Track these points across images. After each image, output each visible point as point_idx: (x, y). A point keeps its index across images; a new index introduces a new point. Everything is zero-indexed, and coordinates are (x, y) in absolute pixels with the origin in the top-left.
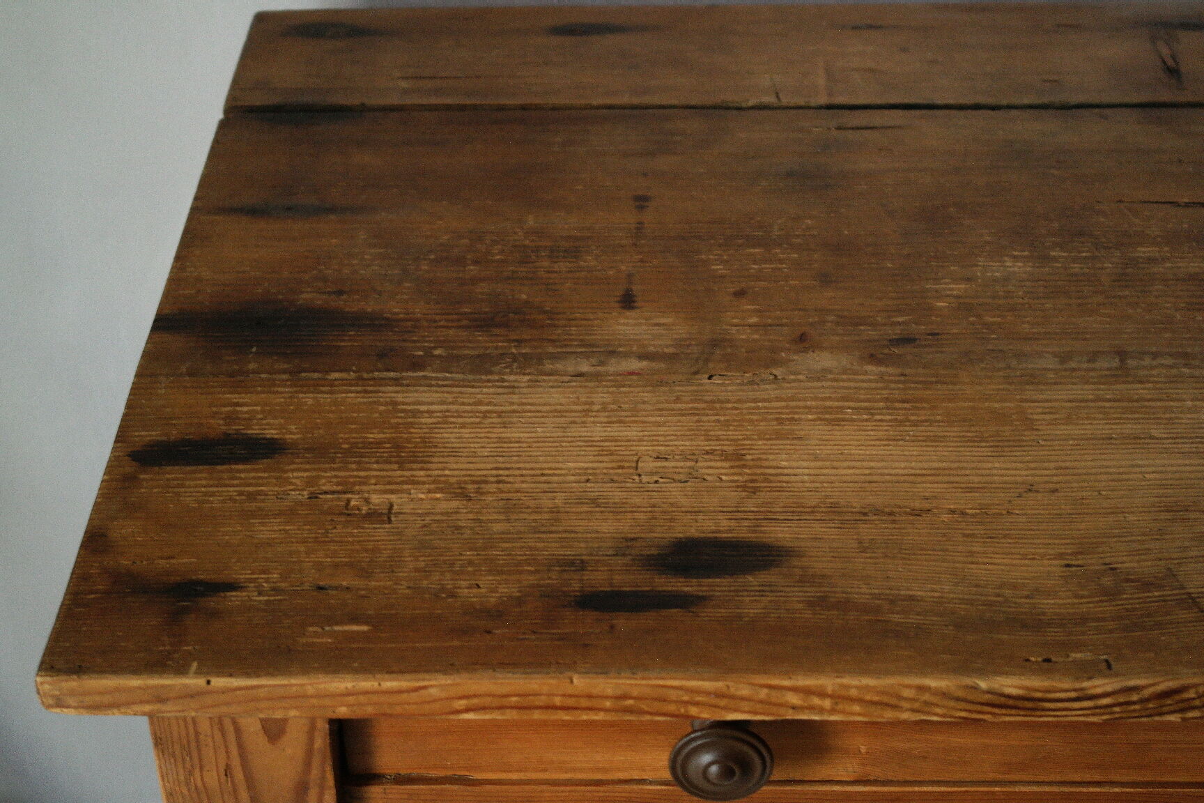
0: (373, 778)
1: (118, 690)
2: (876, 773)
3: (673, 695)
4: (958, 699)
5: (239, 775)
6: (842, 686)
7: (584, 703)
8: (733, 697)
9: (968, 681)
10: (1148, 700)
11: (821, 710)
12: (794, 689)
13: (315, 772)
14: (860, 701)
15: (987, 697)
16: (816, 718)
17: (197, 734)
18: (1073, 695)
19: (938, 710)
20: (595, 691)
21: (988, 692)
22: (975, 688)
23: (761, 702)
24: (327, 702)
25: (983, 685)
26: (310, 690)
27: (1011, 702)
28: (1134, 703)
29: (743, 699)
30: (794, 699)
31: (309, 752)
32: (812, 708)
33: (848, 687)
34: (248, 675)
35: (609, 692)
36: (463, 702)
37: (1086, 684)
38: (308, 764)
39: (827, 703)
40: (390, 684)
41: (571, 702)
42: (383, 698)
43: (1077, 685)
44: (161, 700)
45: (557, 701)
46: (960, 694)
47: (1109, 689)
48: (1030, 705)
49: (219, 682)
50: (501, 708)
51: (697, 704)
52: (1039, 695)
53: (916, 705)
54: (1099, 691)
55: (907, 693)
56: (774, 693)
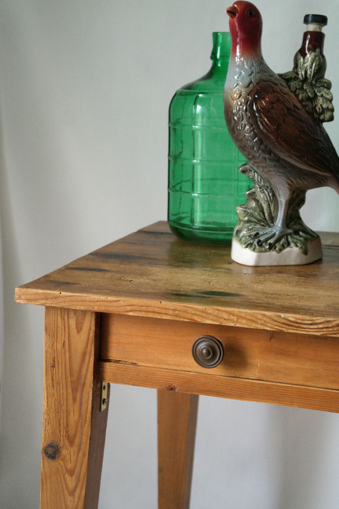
0: (109, 361)
1: (36, 294)
2: (263, 376)
3: (190, 310)
4: (275, 321)
6: (240, 312)
7: (164, 311)
8: (207, 313)
9: (278, 314)
10: (334, 327)
11: (233, 321)
12: (225, 312)
14: (245, 318)
15: (283, 321)
16: (232, 325)
18: (310, 322)
19: (269, 325)
20: (167, 307)
21: (284, 319)
22: (280, 316)
23: (216, 316)
24: (92, 304)
25: (282, 315)
26: (88, 299)
27: (291, 324)
28: (330, 328)
29: (210, 314)
30: (225, 316)
31: (88, 338)
32: (230, 320)
33: (241, 312)
34: (72, 293)
35: (171, 307)
36: (130, 307)
37: (314, 318)
38: (87, 344)
39: (235, 319)
40: (110, 298)
41: (160, 310)
42: (107, 304)
43: (312, 319)
44: (47, 299)
45: (156, 310)
46: (275, 319)
47: (321, 321)
48: (297, 325)
49: (63, 293)
50: (140, 311)
51: (196, 315)
52: (299, 321)
53: (262, 322)
54: (318, 321)
55: (259, 317)
56: (220, 312)
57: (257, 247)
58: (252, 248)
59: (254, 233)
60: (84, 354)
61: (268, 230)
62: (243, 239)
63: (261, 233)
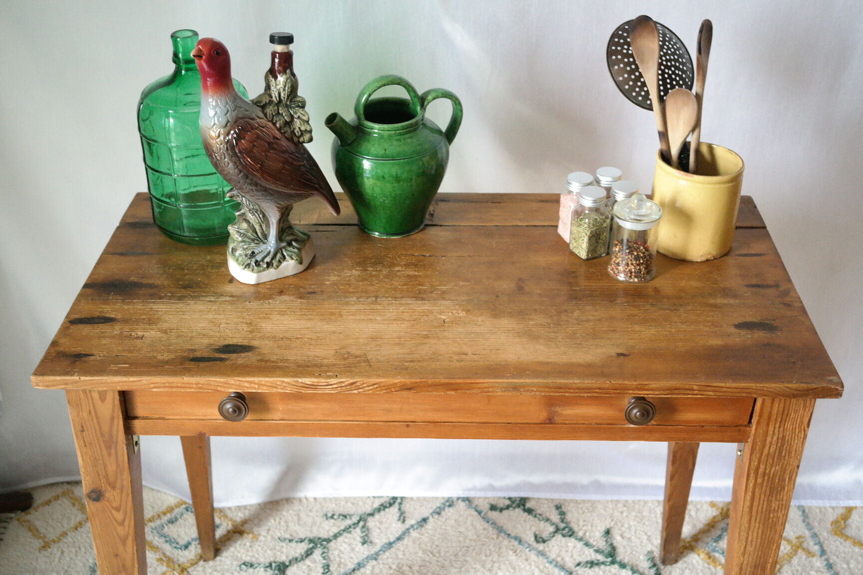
0: (136, 418)
1: (54, 380)
2: (286, 417)
3: (212, 383)
4: (293, 385)
5: (93, 414)
6: (260, 381)
7: (187, 386)
8: (229, 384)
9: (295, 379)
10: (347, 386)
11: (255, 389)
12: (246, 381)
13: (116, 410)
14: (265, 385)
15: (301, 385)
16: (254, 391)
17: (80, 399)
18: (326, 384)
19: (289, 389)
20: (190, 382)
21: (301, 383)
22: (298, 381)
23: (237, 385)
24: (114, 385)
25: (300, 380)
26: (109, 381)
27: (308, 386)
28: (343, 387)
29: (232, 385)
30: (247, 385)
31: (114, 406)
32: (252, 388)
33: (262, 381)
34: (91, 376)
35: (194, 382)
36: (153, 385)
37: (329, 380)
38: (113, 410)
39: (256, 386)
40: (132, 379)
41: (183, 385)
42: (130, 384)
43: (326, 381)
44: (66, 384)
45: (180, 385)
46: (294, 384)
47: (335, 382)
48: (314, 387)
49: (83, 378)
50: (164, 387)
51: (219, 386)
52: (316, 384)
53: (282, 387)
54: (332, 383)
55: (278, 383)
56: (241, 382)
57: (255, 268)
58: (251, 269)
59: (249, 252)
60: (112, 419)
61: (263, 247)
62: (240, 259)
63: (256, 251)
